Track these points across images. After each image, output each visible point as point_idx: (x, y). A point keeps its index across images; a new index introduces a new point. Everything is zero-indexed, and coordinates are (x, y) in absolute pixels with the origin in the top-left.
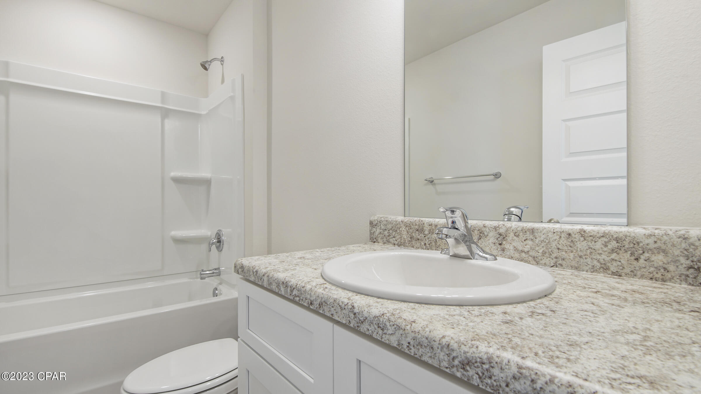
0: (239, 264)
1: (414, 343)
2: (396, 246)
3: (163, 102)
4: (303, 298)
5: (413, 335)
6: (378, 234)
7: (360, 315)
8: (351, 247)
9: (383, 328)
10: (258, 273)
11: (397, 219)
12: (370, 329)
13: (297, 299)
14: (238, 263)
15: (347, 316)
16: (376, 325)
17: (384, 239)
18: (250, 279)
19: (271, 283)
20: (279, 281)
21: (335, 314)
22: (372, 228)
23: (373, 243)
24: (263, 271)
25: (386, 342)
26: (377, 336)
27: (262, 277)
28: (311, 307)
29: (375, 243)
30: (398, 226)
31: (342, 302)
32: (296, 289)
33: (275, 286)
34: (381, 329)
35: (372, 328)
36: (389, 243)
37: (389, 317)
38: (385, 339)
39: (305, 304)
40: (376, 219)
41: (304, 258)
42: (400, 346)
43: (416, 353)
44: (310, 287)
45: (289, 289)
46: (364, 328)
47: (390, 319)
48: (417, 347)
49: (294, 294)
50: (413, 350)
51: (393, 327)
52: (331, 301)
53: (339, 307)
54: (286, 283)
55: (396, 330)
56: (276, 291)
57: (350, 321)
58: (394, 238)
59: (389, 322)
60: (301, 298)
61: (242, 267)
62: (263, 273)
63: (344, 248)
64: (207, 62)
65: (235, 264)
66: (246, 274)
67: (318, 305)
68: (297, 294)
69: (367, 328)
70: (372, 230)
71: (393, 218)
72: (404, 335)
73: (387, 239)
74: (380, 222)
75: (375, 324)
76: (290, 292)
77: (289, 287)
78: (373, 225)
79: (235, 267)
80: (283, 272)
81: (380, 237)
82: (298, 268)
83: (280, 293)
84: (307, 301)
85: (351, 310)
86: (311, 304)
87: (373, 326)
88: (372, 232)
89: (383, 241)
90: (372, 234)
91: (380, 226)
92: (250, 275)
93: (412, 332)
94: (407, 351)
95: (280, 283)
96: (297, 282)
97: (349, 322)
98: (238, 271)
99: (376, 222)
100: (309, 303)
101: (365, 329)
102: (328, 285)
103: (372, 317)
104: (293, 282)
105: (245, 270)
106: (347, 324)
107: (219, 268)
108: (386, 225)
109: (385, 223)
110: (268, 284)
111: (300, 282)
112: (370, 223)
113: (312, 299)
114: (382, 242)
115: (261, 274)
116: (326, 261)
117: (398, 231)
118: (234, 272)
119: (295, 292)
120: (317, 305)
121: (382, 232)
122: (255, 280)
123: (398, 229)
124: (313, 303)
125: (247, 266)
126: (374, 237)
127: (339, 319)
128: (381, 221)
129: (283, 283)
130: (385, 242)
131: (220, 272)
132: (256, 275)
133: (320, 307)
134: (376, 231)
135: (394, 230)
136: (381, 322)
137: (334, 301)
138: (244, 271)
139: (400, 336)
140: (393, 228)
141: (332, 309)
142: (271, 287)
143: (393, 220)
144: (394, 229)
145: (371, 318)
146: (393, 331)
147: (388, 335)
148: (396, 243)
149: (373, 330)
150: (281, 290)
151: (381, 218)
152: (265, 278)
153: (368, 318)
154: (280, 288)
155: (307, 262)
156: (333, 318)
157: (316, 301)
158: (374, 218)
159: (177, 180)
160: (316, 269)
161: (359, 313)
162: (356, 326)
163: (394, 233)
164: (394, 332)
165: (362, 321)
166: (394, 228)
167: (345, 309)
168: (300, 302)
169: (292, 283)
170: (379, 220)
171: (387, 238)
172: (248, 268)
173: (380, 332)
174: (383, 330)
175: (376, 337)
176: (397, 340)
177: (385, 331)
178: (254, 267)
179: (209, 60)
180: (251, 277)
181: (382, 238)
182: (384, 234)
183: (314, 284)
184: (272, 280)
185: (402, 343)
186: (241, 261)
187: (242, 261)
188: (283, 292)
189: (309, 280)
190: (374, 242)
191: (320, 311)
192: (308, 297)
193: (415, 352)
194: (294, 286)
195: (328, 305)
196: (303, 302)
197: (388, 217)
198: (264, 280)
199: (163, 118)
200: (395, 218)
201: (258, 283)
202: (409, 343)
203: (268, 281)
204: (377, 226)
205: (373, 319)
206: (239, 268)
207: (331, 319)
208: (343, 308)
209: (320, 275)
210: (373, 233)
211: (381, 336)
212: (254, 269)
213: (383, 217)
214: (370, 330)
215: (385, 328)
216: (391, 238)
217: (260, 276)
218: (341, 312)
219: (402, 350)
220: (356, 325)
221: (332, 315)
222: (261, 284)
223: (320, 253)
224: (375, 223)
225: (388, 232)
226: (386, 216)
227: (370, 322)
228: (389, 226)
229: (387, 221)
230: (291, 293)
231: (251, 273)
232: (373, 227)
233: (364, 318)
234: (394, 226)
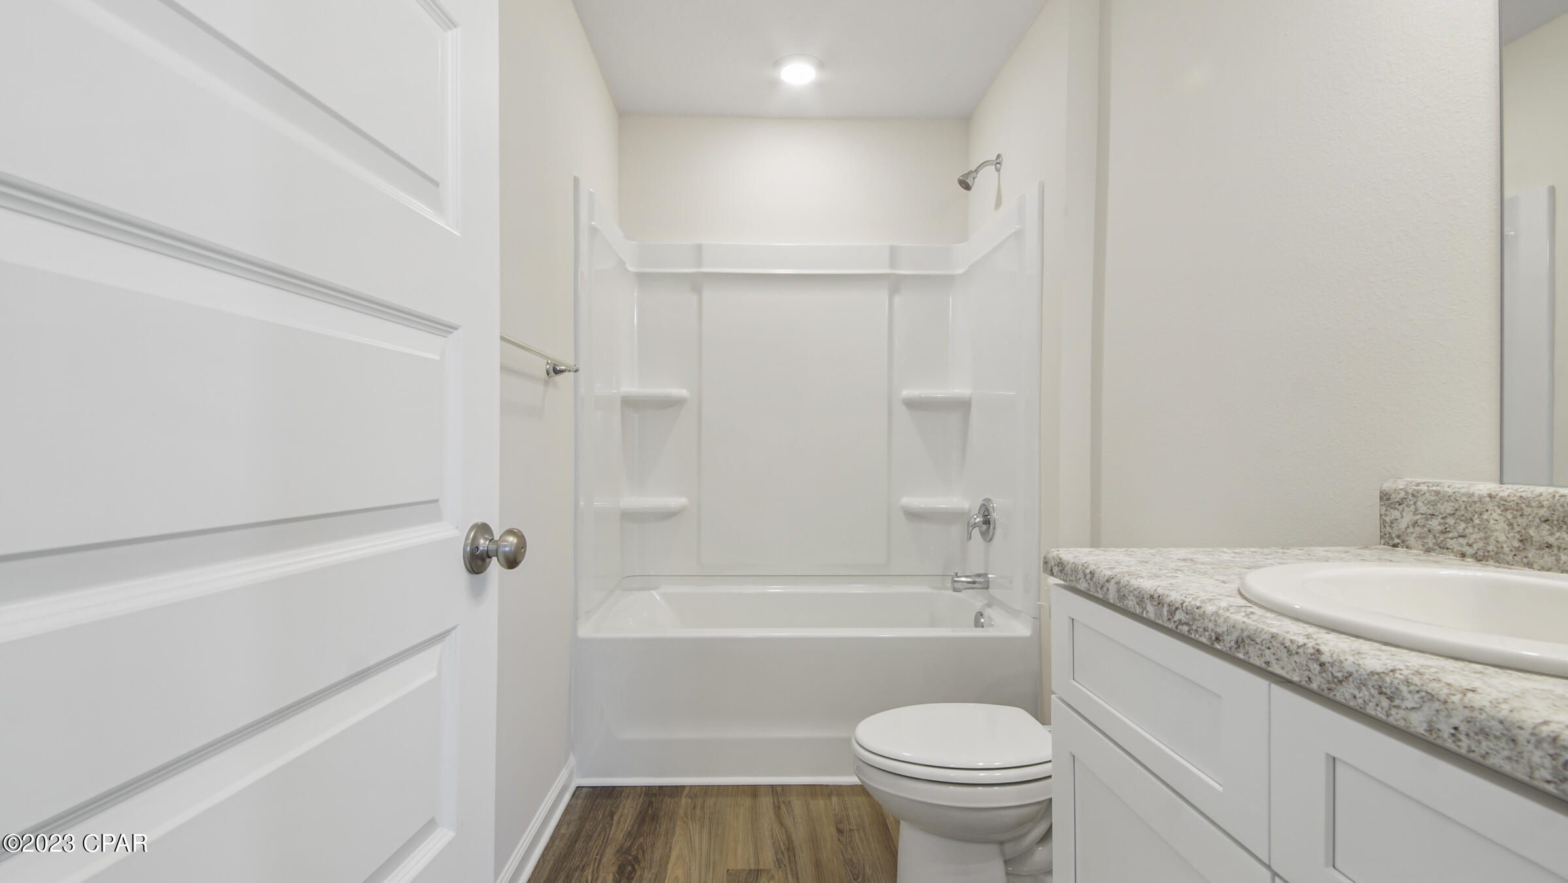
0: (1053, 557)
1: (1469, 729)
2: (1469, 560)
3: (892, 265)
4: (1198, 627)
5: (1467, 713)
6: (1408, 527)
7: (1335, 667)
8: (1320, 551)
9: (1392, 695)
10: (1096, 575)
11: (1472, 490)
12: (1358, 695)
13: (1185, 628)
14: (1050, 556)
15: (1304, 668)
16: (1375, 689)
17: (1425, 541)
18: (1079, 587)
19: (1124, 595)
20: (1142, 592)
21: (1274, 662)
22: (1386, 510)
23: (1390, 548)
24: (1106, 574)
25: (1399, 723)
26: (1376, 710)
27: (1104, 583)
28: (1217, 646)
29: (1397, 547)
30: (1478, 508)
31: (1292, 641)
32: (1181, 610)
33: (1133, 601)
34: (1387, 698)
35: (1364, 694)
36: (1445, 550)
37: (1406, 676)
38: (1396, 717)
39: (1204, 640)
40: (1401, 487)
41: (1192, 560)
42: (1433, 732)
43: (1473, 748)
44: (1214, 609)
45: (1165, 610)
46: (1344, 693)
47: (1410, 681)
48: (1476, 738)
49: (1176, 618)
50: (1465, 743)
51: (1417, 696)
52: (1263, 637)
53: (1285, 650)
54: (1159, 597)
55: (1424, 702)
56: (1136, 611)
57: (1309, 678)
58: (1461, 540)
59: (1408, 686)
60: (1194, 627)
61: (1061, 564)
62: (1106, 578)
63: (1297, 551)
64: (971, 172)
65: (1044, 558)
66: (1069, 575)
67: (1233, 643)
68: (1183, 619)
69: (1352, 694)
70: (1386, 515)
71: (1458, 486)
72: (1443, 711)
73: (1439, 541)
74: (1413, 495)
75: (1373, 686)
76: (1168, 615)
77: (1166, 605)
78: (1391, 501)
79: (1046, 563)
80: (1150, 578)
81: (1412, 533)
82: (1179, 574)
83: (1145, 615)
84: (1207, 633)
85: (1313, 657)
86: (1217, 639)
87: (1367, 691)
88: (1388, 519)
89: (1423, 545)
90: (1386, 525)
91: (1414, 506)
92: (1078, 578)
93: (1465, 707)
94: (1450, 744)
95: (1146, 598)
96: (1183, 598)
97: (1308, 680)
98: (1052, 570)
99: (1402, 494)
100: (1211, 638)
101: (1348, 696)
102: (1255, 609)
103: (1364, 673)
104: (1175, 596)
105: (1068, 568)
106: (1303, 683)
107: (985, 575)
108: (1434, 504)
109: (1433, 498)
110: (1118, 598)
111: (1191, 598)
112: (1381, 498)
113: (1219, 630)
114: (1420, 547)
115: (1101, 578)
116: (1247, 570)
117: (1477, 521)
118: (1044, 572)
119: (1179, 616)
120: (1230, 642)
121: (1419, 521)
122: (1089, 590)
123: (1476, 516)
124: (1221, 638)
125: (1072, 561)
126: (1394, 534)
127: (1283, 673)
128: (1418, 492)
129: (1152, 597)
130: (1429, 548)
131: (988, 582)
132: (1091, 579)
133: (1239, 647)
134: (1402, 517)
135: (1463, 518)
136: (1386, 683)
137: (1273, 637)
138: (1066, 571)
139: (1435, 713)
140: (1458, 513)
141: (1267, 652)
142: (1125, 603)
143: (1458, 492)
144: (1463, 516)
145: (1361, 675)
146: (1416, 703)
147: (1404, 709)
148: (1469, 551)
149: (1367, 698)
150: (1148, 609)
151: (1418, 485)
152: (1112, 587)
153: (1355, 675)
154: (1144, 606)
155: (1201, 568)
156: (1270, 669)
157: (1228, 635)
158: (1395, 486)
159: (913, 405)
160: (1224, 582)
161: (1332, 665)
162: (1326, 689)
163: (1463, 525)
164: (1418, 705)
165: (1340, 679)
166: (1463, 513)
167: (1297, 653)
168: (1191, 634)
169: (1172, 598)
170: (1410, 491)
171: (1439, 537)
172: (1073, 565)
173: (1385, 703)
174: (1391, 699)
175: (1373, 713)
176: (1425, 721)
177: (1397, 702)
178: (1085, 566)
179: (973, 169)
180: (1081, 582)
181: (1419, 537)
182: (1428, 526)
183: (1224, 604)
184: (1126, 591)
185: (1438, 726)
186: (1056, 553)
187: (1059, 552)
188: (1151, 611)
189: (1211, 598)
190: (1395, 546)
191: (1237, 654)
192: (1211, 626)
193: (1469, 747)
194: (1177, 605)
195: (1257, 643)
196: (1197, 636)
197: (1442, 483)
198: (1108, 590)
199: (893, 292)
200: (1466, 485)
201: (1096, 595)
202: (1456, 728)
203: (1118, 591)
204: (1404, 505)
205: (1366, 677)
206: (1053, 565)
207: (1264, 672)
208: (1294, 652)
209: (1236, 592)
210: (1392, 523)
211: (1387, 712)
212: (1086, 568)
213: (1424, 483)
214: (1360, 698)
215: (1396, 697)
216: (1452, 538)
217: (1101, 582)
218: (1289, 659)
219: (1439, 742)
220: (1325, 686)
221: (1268, 663)
222: (1101, 597)
223: (1233, 555)
224: (1396, 497)
225: (1442, 521)
226: (1436, 481)
227: (1359, 682)
228: (1448, 508)
229: (1437, 493)
230: (1170, 617)
231: (1081, 575)
232: (1392, 508)
233: (1346, 675)
234: (1463, 508)
